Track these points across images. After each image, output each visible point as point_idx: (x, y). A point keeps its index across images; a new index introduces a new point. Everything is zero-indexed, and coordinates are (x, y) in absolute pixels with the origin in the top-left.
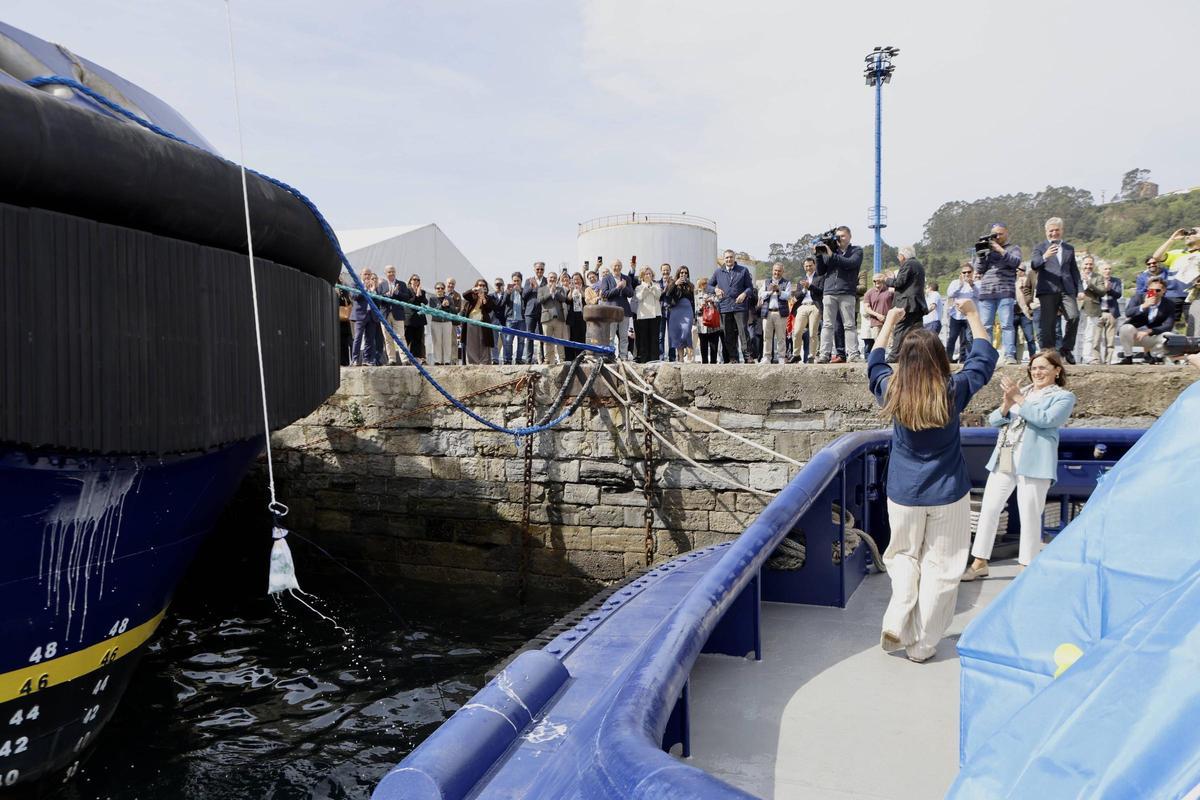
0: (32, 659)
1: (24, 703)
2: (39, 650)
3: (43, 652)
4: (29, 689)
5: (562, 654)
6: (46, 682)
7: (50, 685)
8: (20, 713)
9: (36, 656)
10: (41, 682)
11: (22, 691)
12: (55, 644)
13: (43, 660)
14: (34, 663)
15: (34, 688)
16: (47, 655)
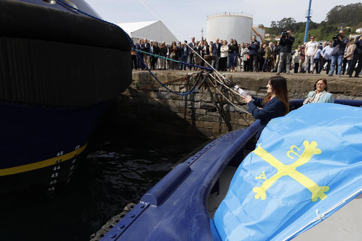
0: (57, 155)
1: (56, 165)
2: (59, 153)
3: (60, 154)
4: (57, 162)
5: (190, 163)
7: (62, 161)
8: (56, 168)
9: (58, 155)
10: (60, 160)
11: (56, 163)
12: (63, 152)
13: (60, 155)
15: (59, 162)
16: (61, 154)
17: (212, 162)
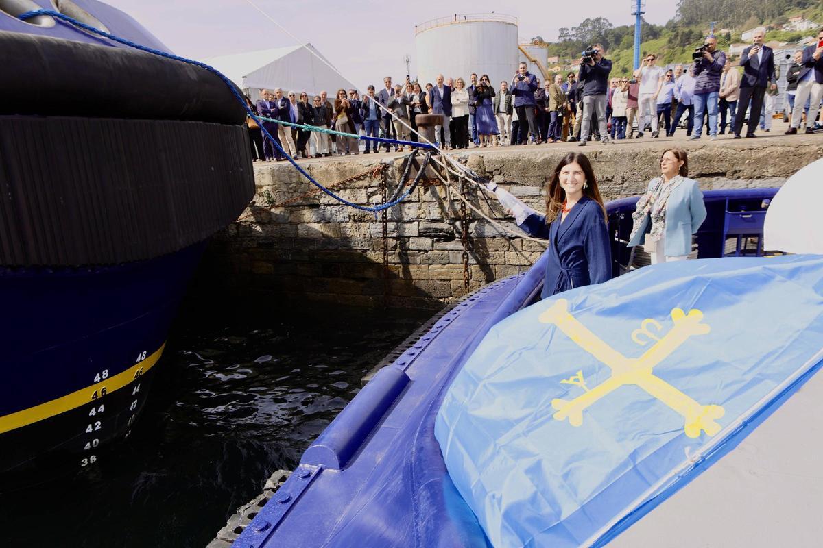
0: (95, 380)
1: (95, 403)
2: (98, 375)
3: (101, 376)
4: (97, 396)
5: (406, 365)
6: (105, 391)
7: (108, 393)
8: (94, 409)
9: (97, 378)
10: (102, 392)
11: (93, 398)
12: (107, 371)
13: (102, 380)
14: (97, 382)
15: (99, 395)
16: (104, 377)
17: (455, 356)
